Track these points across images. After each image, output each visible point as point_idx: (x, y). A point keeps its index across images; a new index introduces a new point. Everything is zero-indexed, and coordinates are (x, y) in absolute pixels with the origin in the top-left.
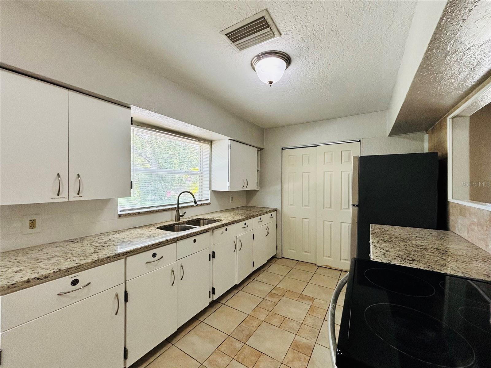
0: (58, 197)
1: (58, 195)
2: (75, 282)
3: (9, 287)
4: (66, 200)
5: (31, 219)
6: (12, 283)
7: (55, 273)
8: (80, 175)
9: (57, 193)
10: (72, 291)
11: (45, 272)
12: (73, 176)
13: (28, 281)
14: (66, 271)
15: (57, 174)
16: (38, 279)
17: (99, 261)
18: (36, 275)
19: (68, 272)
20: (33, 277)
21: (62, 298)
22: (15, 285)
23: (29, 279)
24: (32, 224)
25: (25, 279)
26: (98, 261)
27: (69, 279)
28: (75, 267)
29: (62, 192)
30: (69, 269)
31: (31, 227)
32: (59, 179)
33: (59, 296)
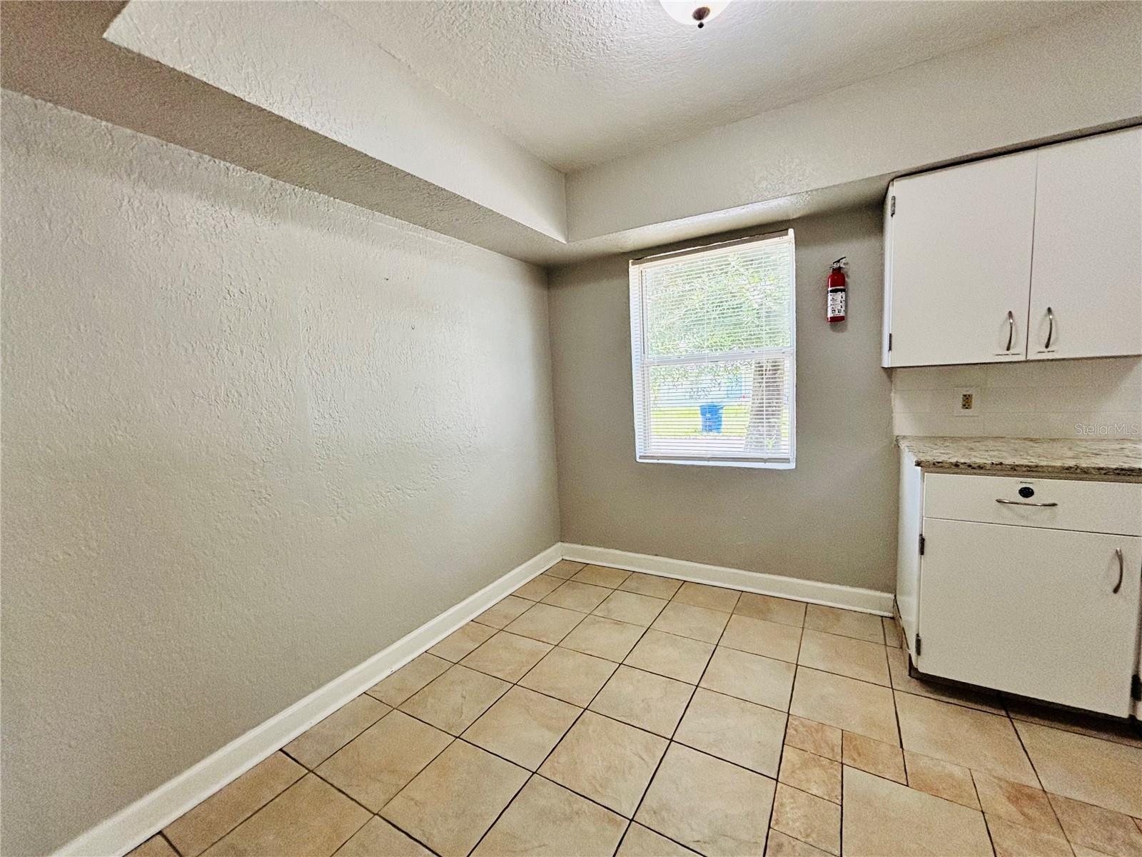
0: (1008, 352)
1: (1008, 349)
2: (1026, 492)
3: (934, 464)
4: (1022, 358)
5: (965, 393)
6: (938, 461)
7: (994, 466)
8: (1053, 312)
9: (1006, 345)
10: (1021, 504)
11: (980, 461)
12: (1038, 314)
13: (957, 465)
14: (1012, 468)
15: (1007, 312)
16: (970, 466)
17: (1079, 471)
18: (967, 461)
19: (1014, 470)
20: (963, 461)
21: (1004, 510)
22: (940, 464)
23: (957, 462)
24: (967, 402)
25: (953, 460)
26: (1076, 469)
27: (1016, 484)
28: (1028, 466)
29: (1015, 344)
30: (1017, 466)
31: (964, 405)
32: (1011, 321)
33: (998, 503)
